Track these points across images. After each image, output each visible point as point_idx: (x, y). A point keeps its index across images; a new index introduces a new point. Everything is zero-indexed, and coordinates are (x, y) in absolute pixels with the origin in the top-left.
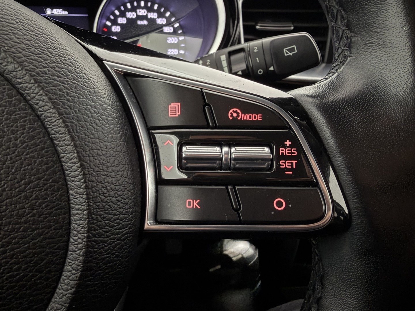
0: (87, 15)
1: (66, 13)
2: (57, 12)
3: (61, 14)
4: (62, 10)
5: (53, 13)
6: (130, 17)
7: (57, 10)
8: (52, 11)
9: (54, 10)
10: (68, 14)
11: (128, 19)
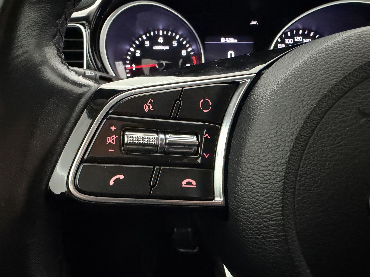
0: (252, 42)
1: (236, 41)
2: (229, 40)
3: (232, 42)
4: (233, 38)
5: (226, 41)
6: (288, 43)
7: (229, 38)
8: (225, 39)
9: (227, 39)
10: (238, 41)
11: (286, 45)
